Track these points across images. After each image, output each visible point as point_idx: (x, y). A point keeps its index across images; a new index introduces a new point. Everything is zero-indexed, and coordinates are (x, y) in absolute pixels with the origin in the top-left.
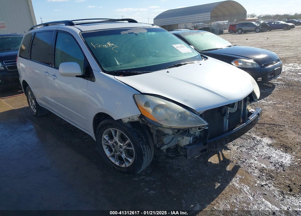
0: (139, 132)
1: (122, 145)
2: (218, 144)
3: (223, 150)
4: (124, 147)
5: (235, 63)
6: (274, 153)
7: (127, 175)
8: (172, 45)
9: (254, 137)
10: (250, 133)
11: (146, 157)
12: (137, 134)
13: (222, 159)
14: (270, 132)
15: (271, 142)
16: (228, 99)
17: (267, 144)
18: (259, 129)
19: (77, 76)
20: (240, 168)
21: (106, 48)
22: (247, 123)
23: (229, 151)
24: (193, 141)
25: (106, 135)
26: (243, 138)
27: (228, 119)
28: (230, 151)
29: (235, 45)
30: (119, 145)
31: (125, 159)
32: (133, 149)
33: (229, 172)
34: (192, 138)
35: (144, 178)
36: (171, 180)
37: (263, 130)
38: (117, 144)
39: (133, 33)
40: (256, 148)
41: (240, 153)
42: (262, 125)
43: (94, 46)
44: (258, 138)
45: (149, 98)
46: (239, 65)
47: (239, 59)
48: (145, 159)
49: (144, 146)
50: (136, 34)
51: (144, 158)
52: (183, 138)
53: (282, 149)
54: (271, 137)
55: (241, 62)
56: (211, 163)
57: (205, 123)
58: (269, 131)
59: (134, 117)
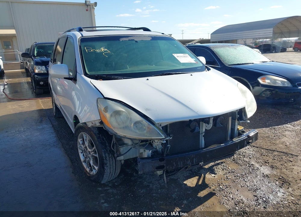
0: (105, 139)
1: (90, 150)
2: (179, 162)
3: (208, 173)
4: (91, 153)
5: (262, 79)
6: (266, 185)
7: (94, 183)
8: (173, 54)
9: (252, 164)
10: (251, 159)
11: (108, 166)
12: (101, 140)
13: (200, 183)
14: (276, 161)
15: (270, 172)
16: (198, 113)
17: (263, 174)
18: (264, 156)
19: (65, 78)
20: (214, 196)
21: (98, 53)
22: (227, 144)
23: (213, 175)
24: (151, 156)
25: (81, 138)
26: (238, 163)
27: (204, 136)
28: (215, 176)
29: (273, 61)
30: (88, 151)
31: (93, 166)
32: (98, 156)
33: (200, 198)
34: (151, 151)
35: (108, 190)
36: (132, 195)
37: (268, 158)
38: (87, 149)
39: (134, 40)
40: (247, 177)
41: (224, 180)
42: (270, 151)
43: (87, 50)
44: (257, 165)
45: (110, 103)
46: (266, 82)
47: (267, 76)
48: (106, 169)
49: (107, 154)
50: (136, 42)
51: (105, 167)
52: (145, 151)
53: (277, 183)
54: (272, 167)
55: (268, 79)
56: (186, 185)
57: (162, 137)
58: (275, 159)
59: (96, 122)
